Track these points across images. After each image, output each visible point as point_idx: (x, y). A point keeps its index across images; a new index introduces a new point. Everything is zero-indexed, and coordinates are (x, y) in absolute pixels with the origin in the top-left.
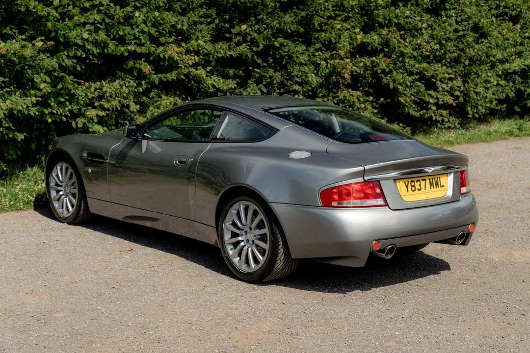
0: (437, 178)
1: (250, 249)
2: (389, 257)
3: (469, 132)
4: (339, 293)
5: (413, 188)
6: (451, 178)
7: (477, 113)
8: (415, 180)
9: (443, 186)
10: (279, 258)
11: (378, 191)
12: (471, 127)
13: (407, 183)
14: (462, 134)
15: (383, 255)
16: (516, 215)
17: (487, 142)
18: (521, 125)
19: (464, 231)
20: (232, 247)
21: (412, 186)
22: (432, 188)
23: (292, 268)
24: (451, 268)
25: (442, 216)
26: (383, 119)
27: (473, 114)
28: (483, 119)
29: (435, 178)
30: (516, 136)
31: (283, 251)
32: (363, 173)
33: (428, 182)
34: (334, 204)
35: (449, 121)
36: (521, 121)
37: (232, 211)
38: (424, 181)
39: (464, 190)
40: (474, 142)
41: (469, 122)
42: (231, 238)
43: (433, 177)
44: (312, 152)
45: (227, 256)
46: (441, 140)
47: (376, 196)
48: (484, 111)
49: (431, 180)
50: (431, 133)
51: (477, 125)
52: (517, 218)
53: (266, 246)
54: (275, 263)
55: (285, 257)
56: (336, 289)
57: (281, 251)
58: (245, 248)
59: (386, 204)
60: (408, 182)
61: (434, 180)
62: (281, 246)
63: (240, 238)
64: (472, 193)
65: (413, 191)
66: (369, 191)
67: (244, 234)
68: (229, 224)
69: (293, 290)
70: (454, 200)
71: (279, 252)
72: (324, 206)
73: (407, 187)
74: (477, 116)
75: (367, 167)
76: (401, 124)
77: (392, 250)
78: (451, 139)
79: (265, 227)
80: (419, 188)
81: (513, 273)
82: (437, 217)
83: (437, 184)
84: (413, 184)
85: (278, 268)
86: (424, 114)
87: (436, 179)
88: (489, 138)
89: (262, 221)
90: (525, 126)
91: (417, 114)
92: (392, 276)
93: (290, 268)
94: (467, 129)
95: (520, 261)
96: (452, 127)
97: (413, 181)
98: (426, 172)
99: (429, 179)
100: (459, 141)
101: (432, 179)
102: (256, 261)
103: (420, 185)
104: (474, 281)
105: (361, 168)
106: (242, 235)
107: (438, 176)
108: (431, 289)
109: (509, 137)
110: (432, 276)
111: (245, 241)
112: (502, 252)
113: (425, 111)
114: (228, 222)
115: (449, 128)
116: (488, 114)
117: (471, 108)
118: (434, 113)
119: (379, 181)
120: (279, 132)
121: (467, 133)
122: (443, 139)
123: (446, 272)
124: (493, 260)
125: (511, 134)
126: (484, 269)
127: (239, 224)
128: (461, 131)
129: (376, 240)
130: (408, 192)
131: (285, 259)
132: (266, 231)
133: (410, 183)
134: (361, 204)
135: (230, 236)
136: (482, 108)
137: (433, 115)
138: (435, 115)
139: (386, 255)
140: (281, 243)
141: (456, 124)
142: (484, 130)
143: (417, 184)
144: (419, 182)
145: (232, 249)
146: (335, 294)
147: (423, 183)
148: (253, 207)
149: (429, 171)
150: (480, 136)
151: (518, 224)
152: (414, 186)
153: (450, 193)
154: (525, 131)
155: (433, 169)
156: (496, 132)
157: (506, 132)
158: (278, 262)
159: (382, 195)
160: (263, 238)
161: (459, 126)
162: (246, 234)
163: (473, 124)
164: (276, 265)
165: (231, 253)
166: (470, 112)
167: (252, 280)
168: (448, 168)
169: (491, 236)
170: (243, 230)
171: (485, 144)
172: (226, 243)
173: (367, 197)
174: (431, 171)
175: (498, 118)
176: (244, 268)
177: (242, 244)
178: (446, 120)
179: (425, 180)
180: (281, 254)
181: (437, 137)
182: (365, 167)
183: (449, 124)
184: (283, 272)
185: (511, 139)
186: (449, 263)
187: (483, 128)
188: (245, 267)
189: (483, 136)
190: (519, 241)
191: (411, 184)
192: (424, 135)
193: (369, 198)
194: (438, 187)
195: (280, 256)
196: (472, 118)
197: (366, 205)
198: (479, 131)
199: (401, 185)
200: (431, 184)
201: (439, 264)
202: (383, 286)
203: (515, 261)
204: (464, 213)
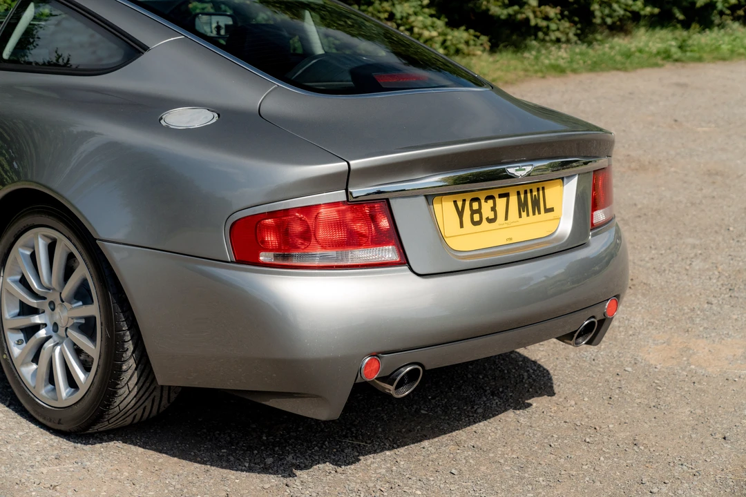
0: (538, 190)
1: (58, 349)
2: (405, 392)
3: (593, 49)
4: (276, 473)
5: (477, 218)
6: (571, 188)
7: (610, 16)
8: (482, 196)
9: (551, 210)
10: (123, 383)
11: (385, 223)
12: (597, 40)
13: (460, 204)
14: (581, 54)
15: (390, 389)
16: (691, 241)
17: (625, 70)
18: (684, 41)
19: (593, 317)
20: (21, 336)
21: (473, 212)
22: (524, 214)
23: (164, 402)
24: (556, 389)
25: (544, 281)
26: (439, 18)
27: (603, 19)
28: (619, 27)
29: (531, 191)
30: (677, 60)
31: (134, 366)
32: (346, 178)
33: (513, 199)
34: (263, 257)
35: (558, 30)
36: (685, 33)
37: (21, 250)
38: (505, 199)
39: (600, 216)
40: (603, 70)
41: (594, 32)
42: (19, 314)
43: (528, 188)
44: (220, 112)
45: (6, 360)
46: (543, 63)
47: (379, 239)
48: (622, 12)
49: (522, 196)
50: (527, 48)
51: (607, 37)
52: (694, 247)
53: (93, 349)
54: (114, 394)
55: (142, 379)
56: (269, 461)
57: (130, 365)
58: (49, 345)
59: (404, 261)
60: (464, 201)
61: (529, 195)
62: (129, 353)
63: (37, 319)
64: (617, 220)
65: (475, 223)
66: (359, 227)
67: (48, 309)
68: (14, 282)
69: (163, 458)
70: (576, 242)
71: (124, 367)
72: (238, 262)
73: (460, 214)
74: (609, 21)
75: (355, 163)
76: (472, 31)
77: (412, 375)
78: (561, 62)
79: (92, 302)
80: (491, 216)
81: (699, 411)
82: (532, 283)
83: (536, 203)
84: (475, 206)
85: (122, 406)
86: (516, 13)
87: (535, 193)
88: (627, 62)
89: (84, 284)
90: (690, 42)
91: (503, 13)
92: (417, 411)
93: (156, 404)
94: (590, 44)
95: (710, 370)
96: (563, 39)
97: (477, 199)
98: (511, 177)
99: (518, 193)
100: (575, 66)
101: (526, 192)
102: (71, 382)
103: (494, 209)
104: (610, 433)
105: (341, 166)
106: (44, 312)
107: (540, 186)
108: (506, 460)
109: (664, 62)
110: (510, 415)
111: (50, 327)
112: (668, 343)
113: (516, 8)
114: (10, 275)
115: (558, 40)
116: (629, 18)
117: (600, 5)
118: (534, 12)
119: (387, 200)
120: (146, 54)
121: (591, 52)
122: (547, 62)
123: (545, 400)
124: (650, 366)
125: (667, 56)
126: (631, 395)
127: (35, 285)
128: (580, 46)
129: (371, 355)
130: (462, 226)
131: (140, 384)
132: (93, 310)
133: (467, 203)
134: (337, 259)
135: (17, 311)
136: (620, 7)
137: (531, 16)
138: (536, 17)
139: (397, 388)
140: (130, 346)
141: (571, 35)
142: (620, 45)
143: (486, 207)
144: (490, 202)
145: (19, 342)
146: (265, 477)
147: (501, 203)
148: (65, 245)
149: (518, 174)
150: (612, 59)
151: (698, 264)
152: (479, 211)
153: (565, 225)
154: (691, 51)
155: (529, 169)
156: (640, 51)
157: (658, 53)
158: (121, 392)
159: (393, 237)
160: (87, 327)
161: (575, 39)
162: (53, 310)
163: (601, 33)
164: (118, 401)
165: (16, 351)
166: (598, 13)
167: (62, 427)
168: (564, 165)
169: (644, 295)
170: (44, 298)
171: (621, 74)
172: (7, 326)
173: (354, 240)
174: (523, 173)
175: (645, 26)
176: (43, 393)
177: (42, 333)
178: (553, 26)
179: (506, 195)
180: (130, 372)
181: (537, 58)
182: (351, 162)
183: (558, 34)
184: (139, 412)
185: (668, 65)
186: (551, 372)
187: (620, 42)
188: (48, 392)
189: (618, 58)
190: (703, 310)
191: (471, 206)
192: (515, 52)
193: (358, 245)
194: (539, 213)
195: (126, 377)
196: (600, 25)
197: (349, 263)
198: (612, 48)
199: (445, 211)
200: (522, 206)
201: (529, 376)
202: (391, 448)
203: (699, 371)
204: (597, 268)
